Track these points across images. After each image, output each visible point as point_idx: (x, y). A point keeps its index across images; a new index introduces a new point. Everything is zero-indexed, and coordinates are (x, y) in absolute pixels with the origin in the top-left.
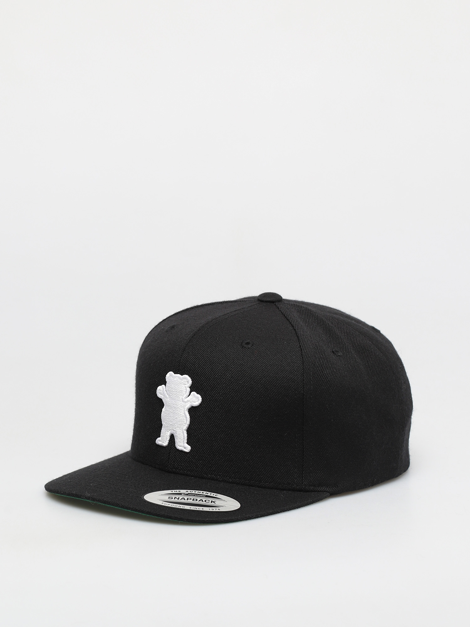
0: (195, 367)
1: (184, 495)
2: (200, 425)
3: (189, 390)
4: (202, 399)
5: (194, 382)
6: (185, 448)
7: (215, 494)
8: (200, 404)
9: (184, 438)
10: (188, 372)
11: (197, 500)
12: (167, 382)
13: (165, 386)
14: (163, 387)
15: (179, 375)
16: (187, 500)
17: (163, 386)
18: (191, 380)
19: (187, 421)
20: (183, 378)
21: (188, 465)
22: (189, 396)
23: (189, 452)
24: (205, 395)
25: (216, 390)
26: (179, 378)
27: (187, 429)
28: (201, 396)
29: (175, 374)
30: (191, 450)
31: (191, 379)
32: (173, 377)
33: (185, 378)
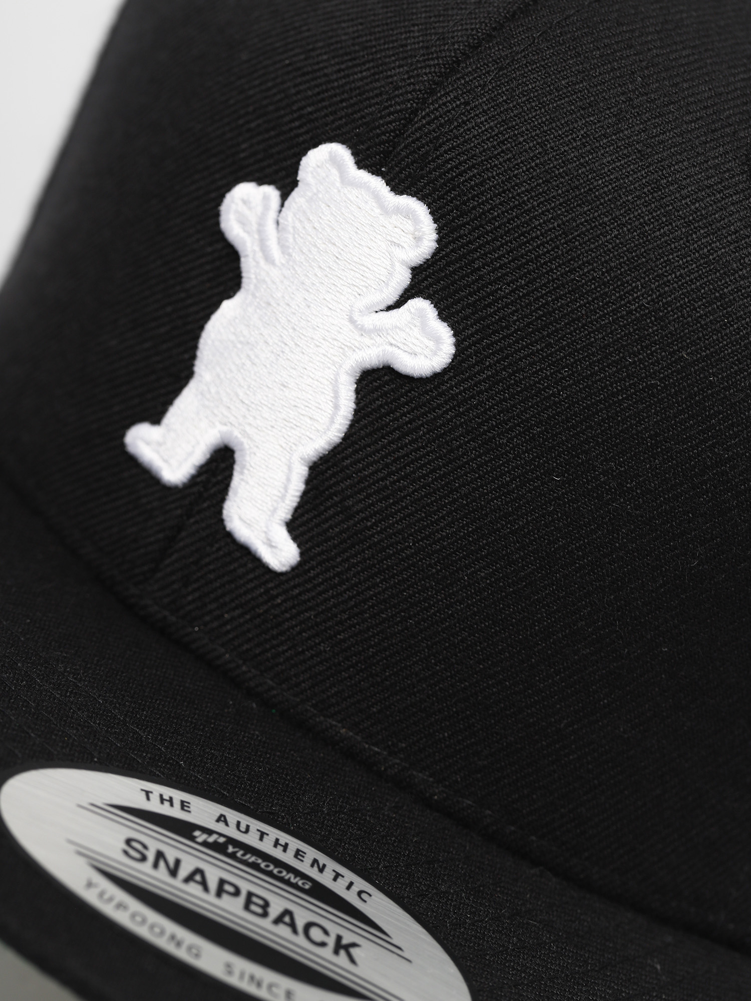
0: (481, 184)
1: (205, 844)
2: (393, 473)
3: (403, 278)
4: (455, 356)
5: (447, 255)
6: (270, 544)
7: (360, 884)
8: (436, 376)
9: (283, 498)
10: (435, 190)
11: (265, 915)
12: (300, 184)
13: (284, 196)
14: (266, 198)
15: (378, 184)
16: (220, 892)
17: (271, 192)
18: (434, 236)
19: (332, 421)
20: (398, 210)
21: (249, 631)
22: (389, 308)
23: (282, 574)
24: (479, 341)
25: (549, 345)
26: (377, 197)
27: (315, 459)
28: (455, 335)
29: (360, 165)
30: (294, 569)
31: (439, 231)
32: (345, 180)
33: (409, 214)
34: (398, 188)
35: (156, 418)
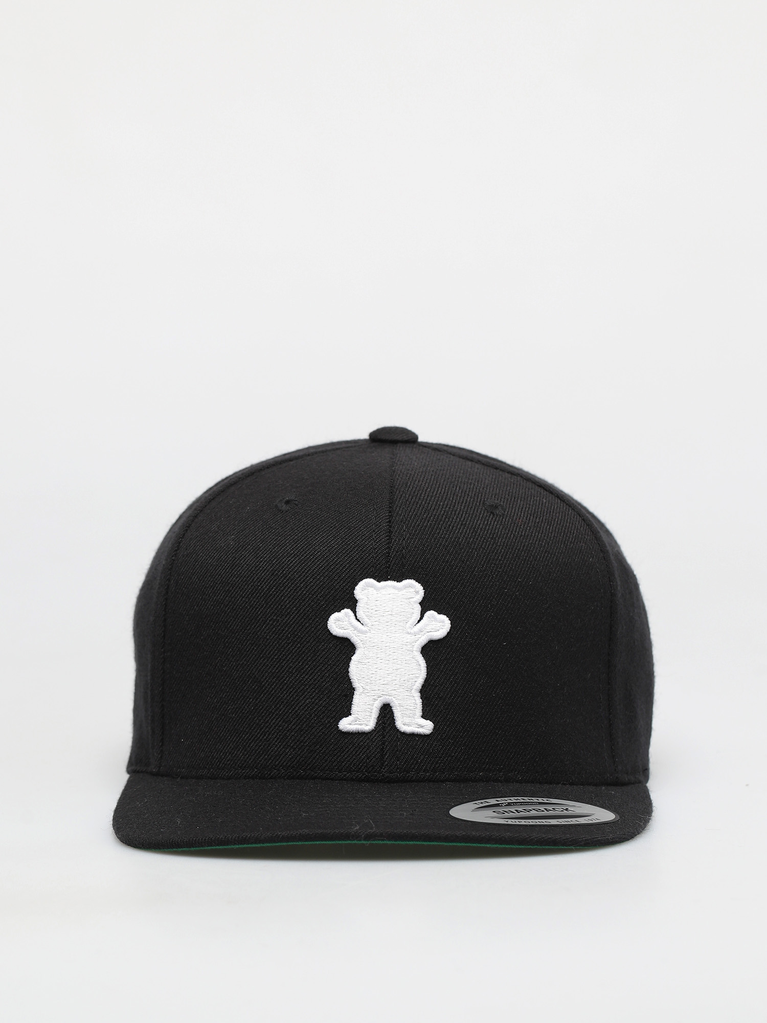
2: (451, 676)
3: (418, 608)
4: (452, 623)
5: (429, 592)
6: (419, 727)
8: (448, 634)
9: (416, 709)
10: (413, 573)
12: (358, 602)
13: (354, 609)
14: (345, 614)
15: (391, 583)
17: (347, 612)
18: (422, 588)
19: (420, 671)
20: (403, 585)
22: (420, 620)
23: (431, 734)
26: (394, 587)
27: (420, 689)
28: (447, 616)
29: (379, 581)
30: (434, 729)
31: (422, 585)
32: (376, 589)
33: (410, 586)
34: (399, 579)
35: (348, 713)
